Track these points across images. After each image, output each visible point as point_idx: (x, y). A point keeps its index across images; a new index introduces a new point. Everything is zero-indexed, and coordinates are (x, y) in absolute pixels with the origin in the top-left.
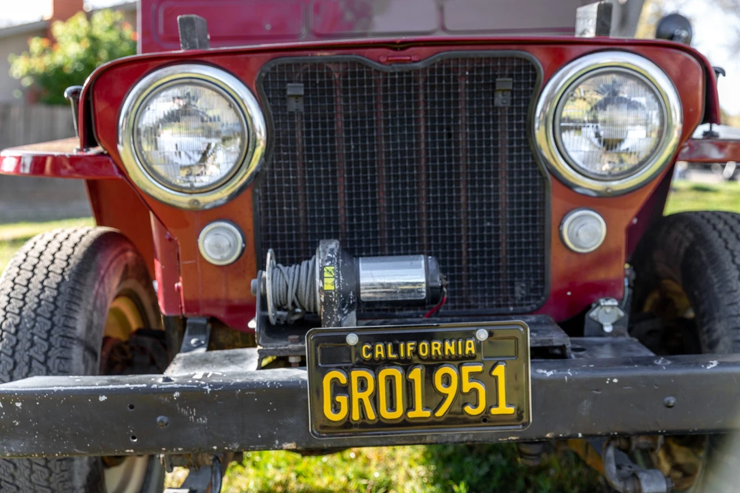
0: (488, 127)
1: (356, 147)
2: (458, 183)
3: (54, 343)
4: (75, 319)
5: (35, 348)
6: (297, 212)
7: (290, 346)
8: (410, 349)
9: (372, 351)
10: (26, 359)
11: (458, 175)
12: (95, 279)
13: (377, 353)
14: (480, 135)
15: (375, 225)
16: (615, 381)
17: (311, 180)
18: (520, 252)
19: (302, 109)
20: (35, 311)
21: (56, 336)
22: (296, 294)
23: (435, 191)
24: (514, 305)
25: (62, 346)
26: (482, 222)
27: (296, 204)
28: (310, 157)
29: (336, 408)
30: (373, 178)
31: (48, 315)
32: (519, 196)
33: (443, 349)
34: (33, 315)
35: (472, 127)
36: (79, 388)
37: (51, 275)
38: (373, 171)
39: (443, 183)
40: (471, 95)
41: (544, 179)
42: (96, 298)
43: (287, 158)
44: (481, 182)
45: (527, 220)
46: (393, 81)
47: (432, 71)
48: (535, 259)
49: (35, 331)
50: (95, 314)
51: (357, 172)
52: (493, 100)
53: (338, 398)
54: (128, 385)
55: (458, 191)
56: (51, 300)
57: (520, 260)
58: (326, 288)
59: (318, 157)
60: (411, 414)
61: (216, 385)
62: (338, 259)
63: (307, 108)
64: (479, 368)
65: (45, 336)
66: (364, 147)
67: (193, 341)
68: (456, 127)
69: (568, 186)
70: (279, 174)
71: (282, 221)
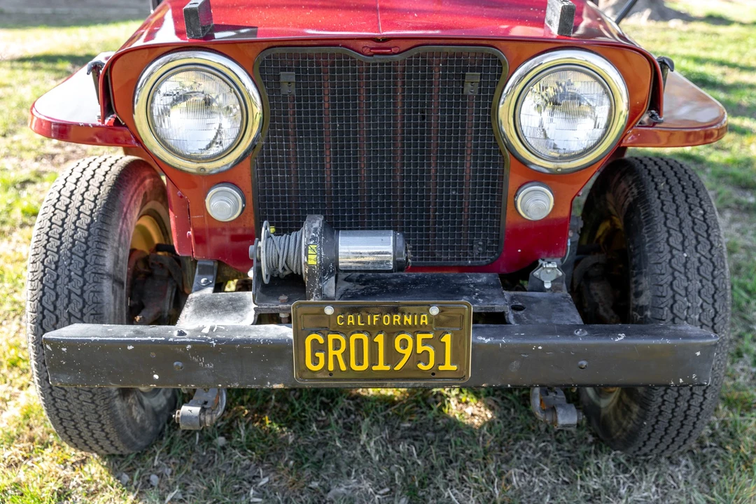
0: (457, 112)
1: (341, 126)
2: (429, 158)
3: (88, 279)
4: (104, 257)
5: (73, 283)
6: (289, 179)
7: (280, 306)
8: (375, 319)
9: (344, 320)
10: (66, 292)
11: (429, 152)
12: (119, 218)
13: (349, 322)
14: (450, 118)
15: (356, 191)
16: (540, 348)
17: (302, 153)
18: (480, 216)
19: (294, 91)
20: (70, 250)
21: (89, 273)
22: (286, 262)
23: (409, 165)
24: (473, 259)
25: (94, 282)
26: (448, 191)
27: (289, 172)
28: (301, 133)
29: (315, 361)
30: (355, 153)
31: (82, 255)
32: (482, 171)
33: (402, 321)
34: (69, 254)
35: (443, 111)
36: (111, 339)
37: (81, 215)
38: (356, 146)
39: (416, 159)
40: (444, 83)
41: (503, 158)
42: (120, 236)
43: (280, 133)
44: (449, 158)
45: (487, 190)
46: (375, 70)
47: (410, 62)
48: (492, 224)
49: (71, 267)
50: (120, 249)
51: (342, 147)
52: (463, 89)
53: (317, 354)
54: (150, 338)
55: (429, 165)
56: (83, 240)
57: (479, 223)
58: (310, 262)
59: (307, 134)
60: (374, 368)
61: (220, 341)
62: (321, 238)
63: (299, 92)
64: (430, 336)
65: (80, 273)
66: (348, 126)
67: (203, 280)
68: (429, 111)
69: (524, 163)
70: (274, 147)
71: (276, 186)
